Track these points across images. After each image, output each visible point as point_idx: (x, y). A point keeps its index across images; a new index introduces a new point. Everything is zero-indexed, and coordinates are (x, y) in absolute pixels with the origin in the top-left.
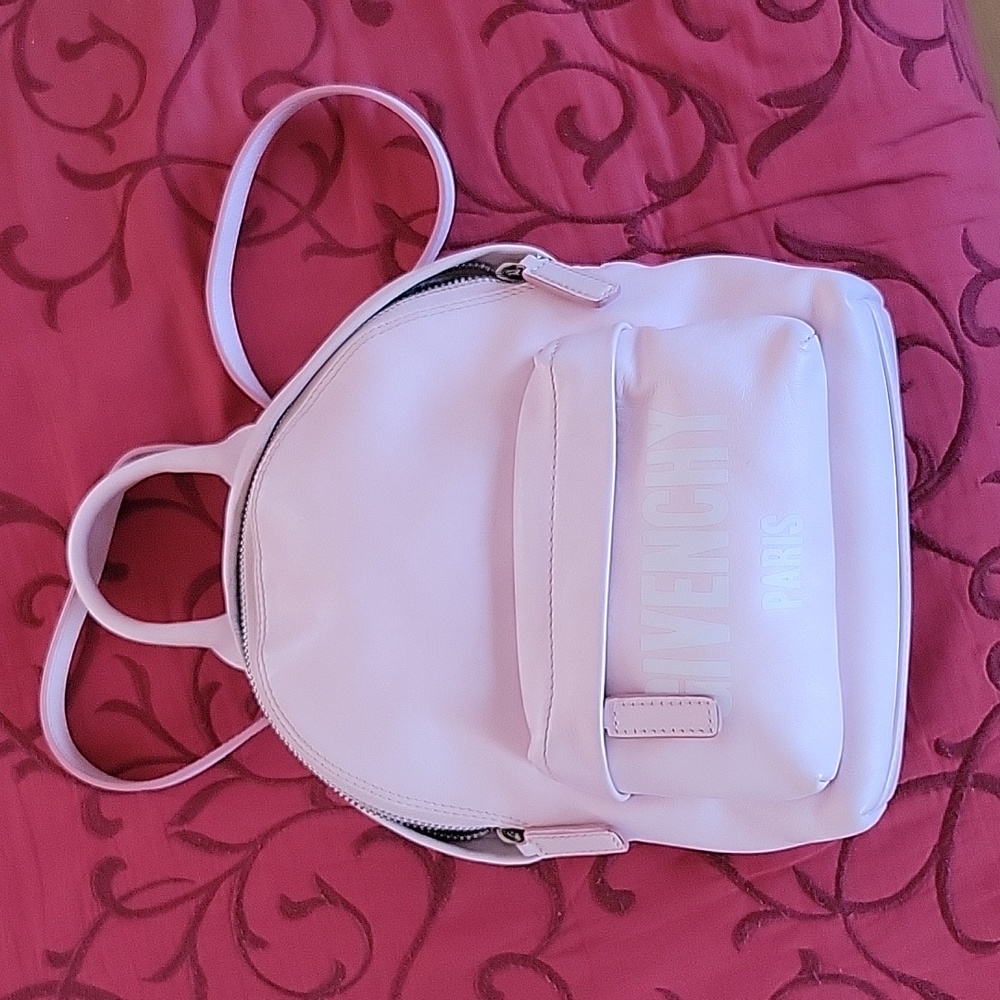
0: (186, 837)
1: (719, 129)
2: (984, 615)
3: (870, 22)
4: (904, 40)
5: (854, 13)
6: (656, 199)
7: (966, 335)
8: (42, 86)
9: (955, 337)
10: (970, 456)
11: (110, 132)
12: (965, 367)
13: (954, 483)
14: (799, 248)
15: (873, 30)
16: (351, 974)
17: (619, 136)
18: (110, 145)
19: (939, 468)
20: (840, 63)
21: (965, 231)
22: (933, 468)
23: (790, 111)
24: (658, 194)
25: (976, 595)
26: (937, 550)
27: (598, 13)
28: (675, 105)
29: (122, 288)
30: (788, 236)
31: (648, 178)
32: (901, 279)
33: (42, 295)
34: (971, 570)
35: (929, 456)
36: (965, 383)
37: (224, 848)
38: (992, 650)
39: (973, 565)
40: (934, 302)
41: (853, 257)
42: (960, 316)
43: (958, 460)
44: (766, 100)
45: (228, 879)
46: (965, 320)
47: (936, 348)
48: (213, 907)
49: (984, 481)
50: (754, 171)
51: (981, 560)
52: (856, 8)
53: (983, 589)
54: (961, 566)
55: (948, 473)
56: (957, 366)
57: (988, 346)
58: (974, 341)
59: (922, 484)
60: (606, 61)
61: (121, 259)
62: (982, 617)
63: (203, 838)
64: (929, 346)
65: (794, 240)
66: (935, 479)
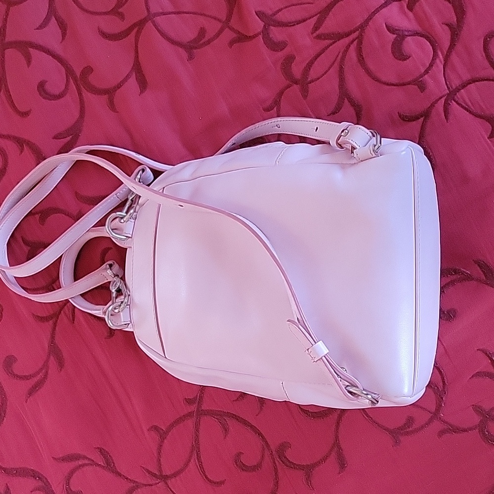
11: (120, 10)
18: (122, 16)
33: (106, 96)
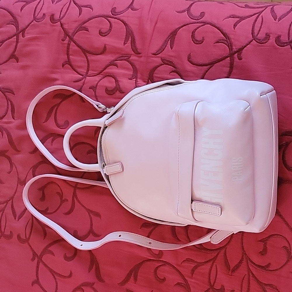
0: (233, 271)
1: (126, 58)
2: (266, 42)
3: (120, 13)
4: (128, 8)
5: (117, 16)
6: (135, 79)
7: (199, 20)
8: (47, 209)
9: (198, 23)
10: (226, 30)
12: (205, 23)
13: (231, 36)
14: (160, 51)
15: (122, 13)
16: (287, 245)
17: (117, 81)
19: (226, 38)
20: (125, 24)
21: (176, 11)
22: (225, 40)
23: (130, 40)
24: (134, 78)
25: (261, 42)
26: (245, 46)
27: (89, 73)
28: (116, 65)
29: (98, 215)
30: (156, 52)
31: (130, 79)
32: (178, 30)
34: (254, 41)
35: (222, 40)
36: (209, 24)
37: (241, 262)
38: (276, 44)
39: (253, 40)
40: (187, 24)
41: (168, 39)
42: (193, 19)
43: (226, 33)
44: (125, 44)
45: (249, 265)
46: (195, 19)
47: (198, 28)
48: (254, 273)
49: (234, 29)
50: (140, 54)
51: (253, 37)
52: (116, 15)
53: (260, 40)
54: (252, 42)
55: (228, 37)
56: (204, 25)
57: (204, 16)
58: (201, 19)
59: (228, 44)
60: (100, 76)
61: (92, 211)
62: (267, 43)
63: (236, 266)
64: (197, 29)
65: (158, 51)
66: (228, 40)
